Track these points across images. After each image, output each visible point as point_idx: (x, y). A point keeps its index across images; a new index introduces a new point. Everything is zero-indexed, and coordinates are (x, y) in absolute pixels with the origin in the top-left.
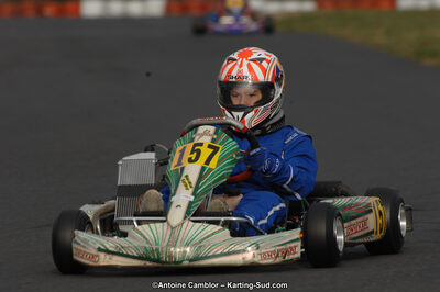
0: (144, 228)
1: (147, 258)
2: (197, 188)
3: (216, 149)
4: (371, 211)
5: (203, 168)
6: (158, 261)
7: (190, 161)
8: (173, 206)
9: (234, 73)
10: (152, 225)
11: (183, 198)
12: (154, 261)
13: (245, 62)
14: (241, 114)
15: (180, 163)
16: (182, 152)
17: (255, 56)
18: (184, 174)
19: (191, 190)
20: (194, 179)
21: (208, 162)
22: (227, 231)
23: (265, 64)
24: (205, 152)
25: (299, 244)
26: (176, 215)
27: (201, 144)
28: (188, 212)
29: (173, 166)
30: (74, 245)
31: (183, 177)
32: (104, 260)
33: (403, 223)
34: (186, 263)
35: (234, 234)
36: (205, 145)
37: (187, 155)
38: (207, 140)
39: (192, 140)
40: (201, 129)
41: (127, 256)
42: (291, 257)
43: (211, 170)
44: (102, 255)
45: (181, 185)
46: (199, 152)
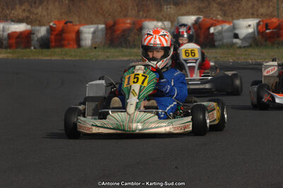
0: (116, 115)
1: (118, 129)
2: (139, 96)
3: (146, 77)
4: (214, 109)
5: (141, 86)
6: (124, 130)
7: (134, 82)
8: (129, 104)
9: (152, 42)
10: (119, 113)
11: (133, 100)
12: (121, 130)
13: (157, 37)
14: (155, 63)
15: (128, 84)
16: (129, 78)
17: (161, 33)
18: (132, 89)
19: (137, 97)
20: (137, 91)
21: (143, 83)
22: (157, 117)
23: (166, 37)
24: (141, 78)
25: (191, 123)
26: (131, 109)
27: (138, 75)
28: (136, 107)
29: (125, 85)
30: (78, 124)
31: (132, 90)
32: (95, 130)
33: (226, 116)
34: (137, 131)
35: (160, 118)
36: (141, 75)
37: (132, 80)
38: (141, 72)
39: (133, 72)
40: (137, 67)
41: (107, 128)
42: (188, 130)
43: (145, 87)
44: (94, 128)
45: (131, 94)
46: (138, 78)
